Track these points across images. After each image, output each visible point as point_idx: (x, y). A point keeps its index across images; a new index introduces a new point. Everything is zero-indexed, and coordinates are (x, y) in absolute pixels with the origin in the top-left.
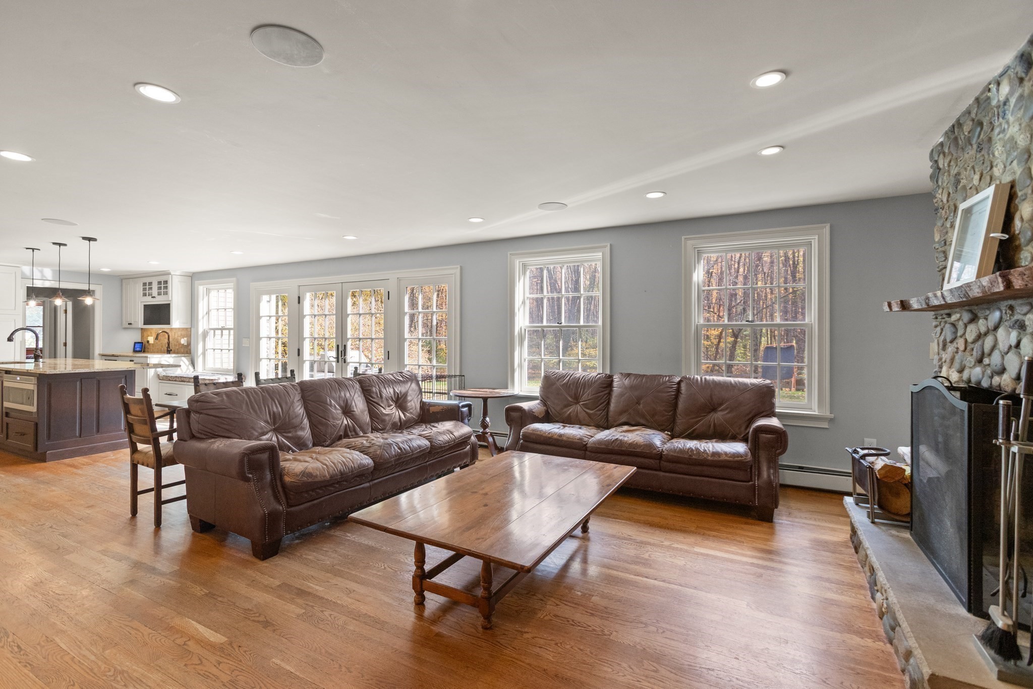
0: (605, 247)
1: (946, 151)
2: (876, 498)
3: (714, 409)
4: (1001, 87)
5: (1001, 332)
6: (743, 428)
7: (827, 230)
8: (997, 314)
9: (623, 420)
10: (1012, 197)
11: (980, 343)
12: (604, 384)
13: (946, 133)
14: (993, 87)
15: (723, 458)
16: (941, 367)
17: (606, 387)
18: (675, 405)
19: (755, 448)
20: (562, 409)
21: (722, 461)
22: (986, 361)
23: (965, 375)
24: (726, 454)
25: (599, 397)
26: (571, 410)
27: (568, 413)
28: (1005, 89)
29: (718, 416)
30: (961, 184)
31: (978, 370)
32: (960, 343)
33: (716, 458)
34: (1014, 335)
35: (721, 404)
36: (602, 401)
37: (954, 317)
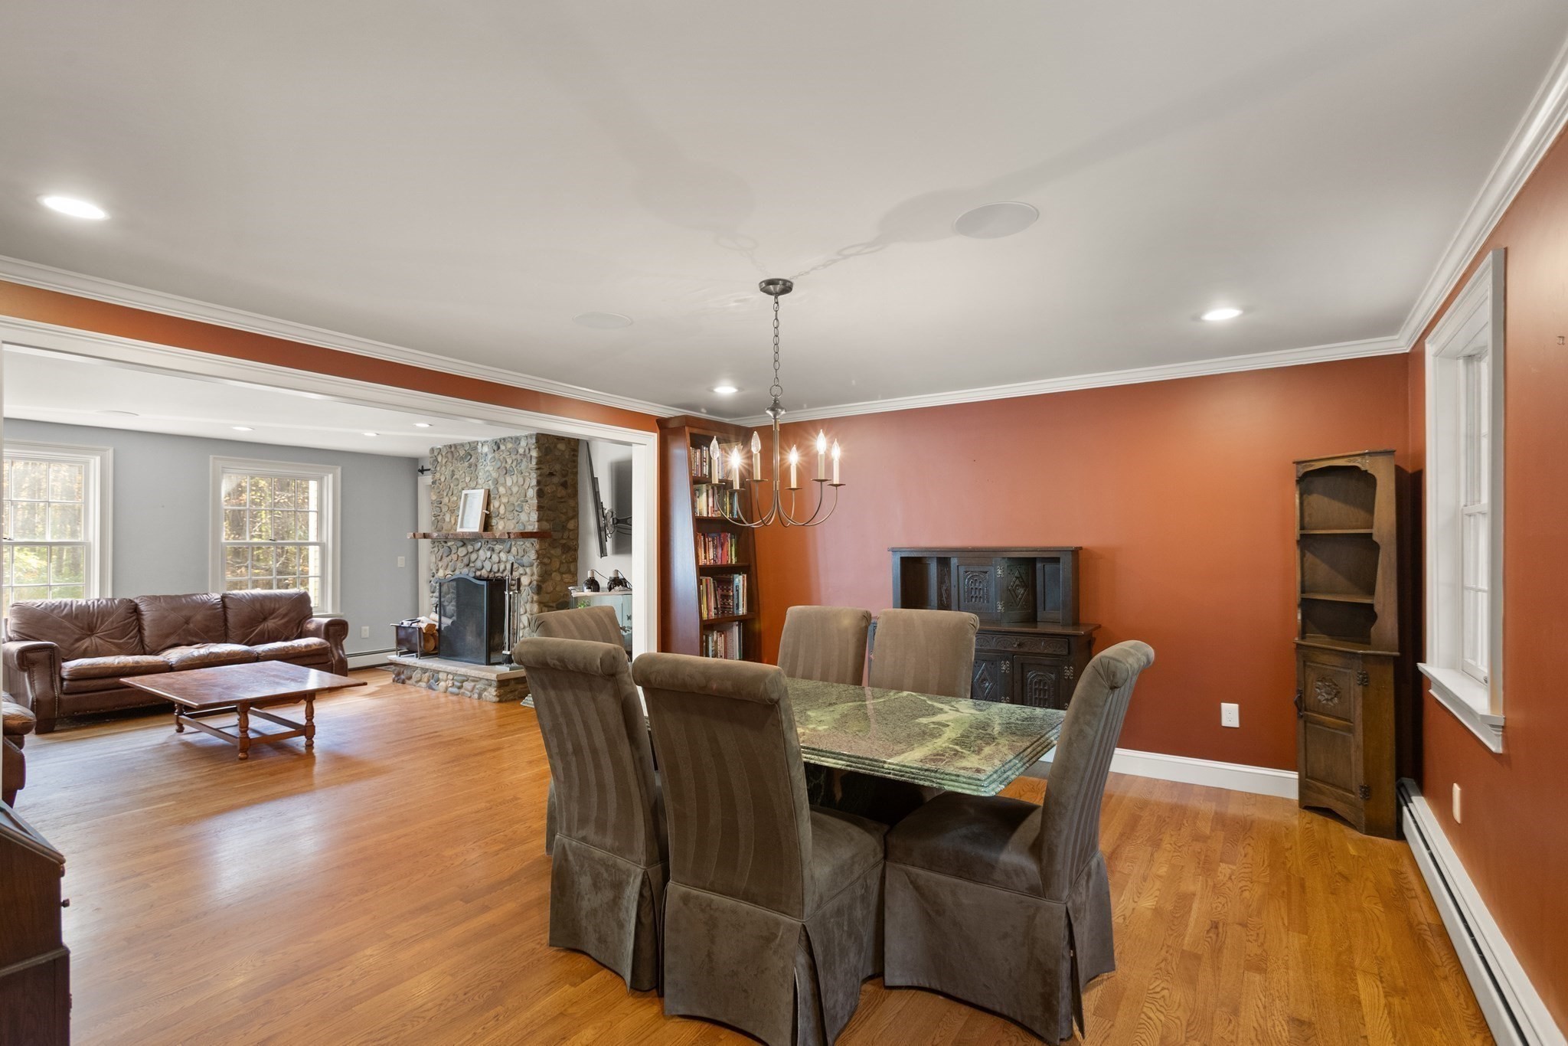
0: (105, 450)
1: (444, 454)
3: (265, 619)
4: (484, 448)
5: (481, 552)
6: (295, 630)
7: (339, 470)
8: (480, 544)
9: (169, 642)
10: (489, 495)
11: (468, 556)
12: (130, 609)
13: (445, 446)
14: (480, 444)
15: (314, 647)
16: (438, 570)
17: (131, 613)
18: (226, 620)
19: (327, 637)
20: (73, 644)
21: (313, 650)
22: (472, 565)
23: (457, 572)
24: (315, 645)
25: (128, 623)
26: (86, 643)
27: (84, 647)
28: (486, 449)
29: (270, 624)
30: (455, 477)
31: (466, 570)
32: (454, 557)
33: (309, 649)
34: (489, 554)
35: (273, 613)
36: (132, 627)
37: (449, 544)
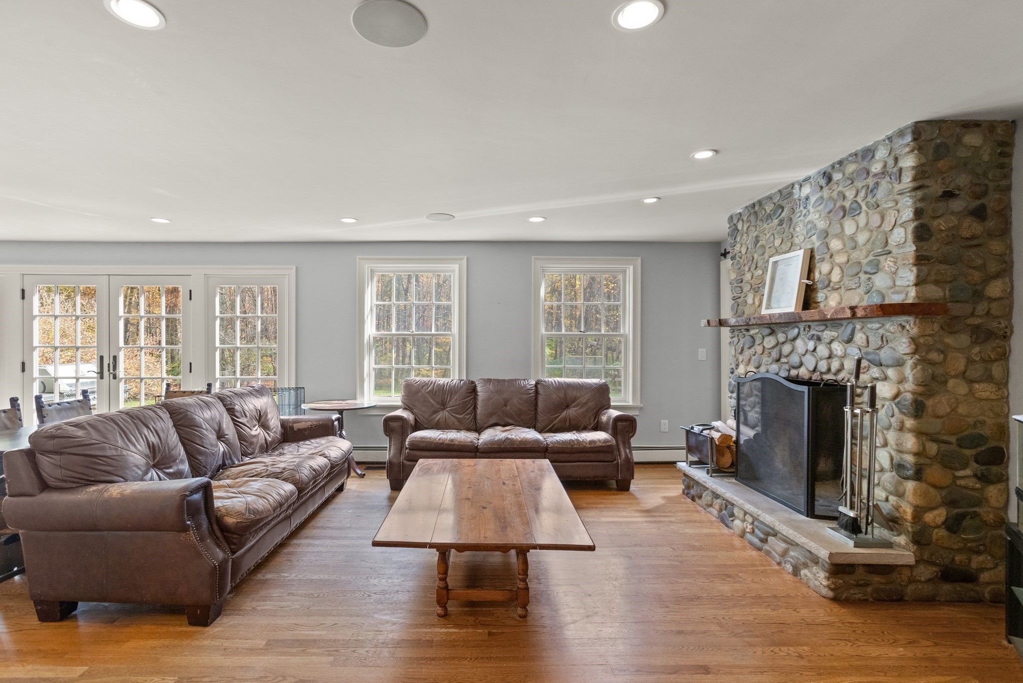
0: (462, 259)
1: (745, 219)
2: (715, 459)
3: (568, 407)
4: (803, 189)
5: (799, 342)
6: (592, 419)
7: (639, 262)
8: (796, 330)
9: (492, 421)
10: (812, 257)
11: (777, 348)
12: (469, 389)
13: (746, 207)
14: (797, 187)
15: (599, 444)
16: (737, 365)
17: (471, 393)
18: (536, 405)
19: (615, 434)
20: (431, 416)
21: (597, 447)
22: (784, 360)
23: (763, 369)
24: (599, 441)
25: (466, 401)
26: (440, 416)
27: (437, 419)
28: (806, 190)
29: (572, 412)
30: (760, 244)
31: (774, 367)
32: (759, 349)
33: (593, 445)
34: (811, 345)
35: (574, 402)
36: (469, 406)
37: (752, 332)
